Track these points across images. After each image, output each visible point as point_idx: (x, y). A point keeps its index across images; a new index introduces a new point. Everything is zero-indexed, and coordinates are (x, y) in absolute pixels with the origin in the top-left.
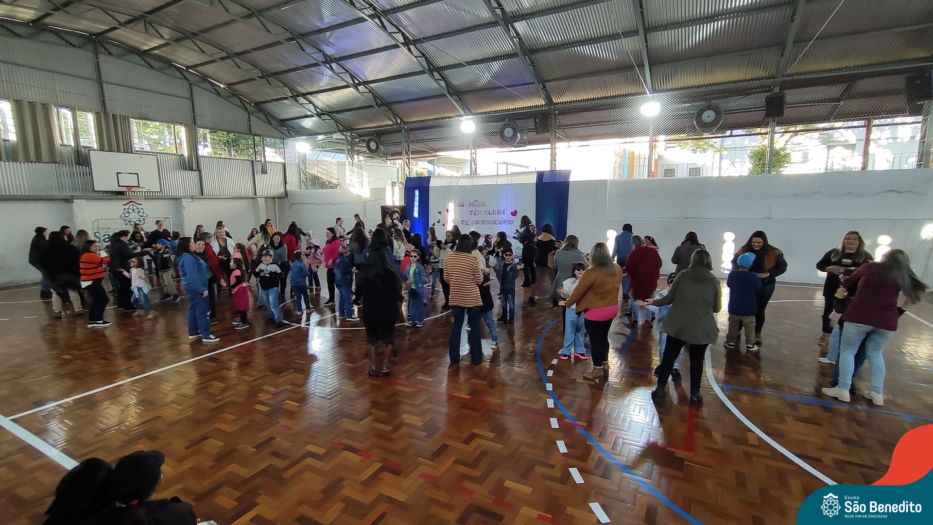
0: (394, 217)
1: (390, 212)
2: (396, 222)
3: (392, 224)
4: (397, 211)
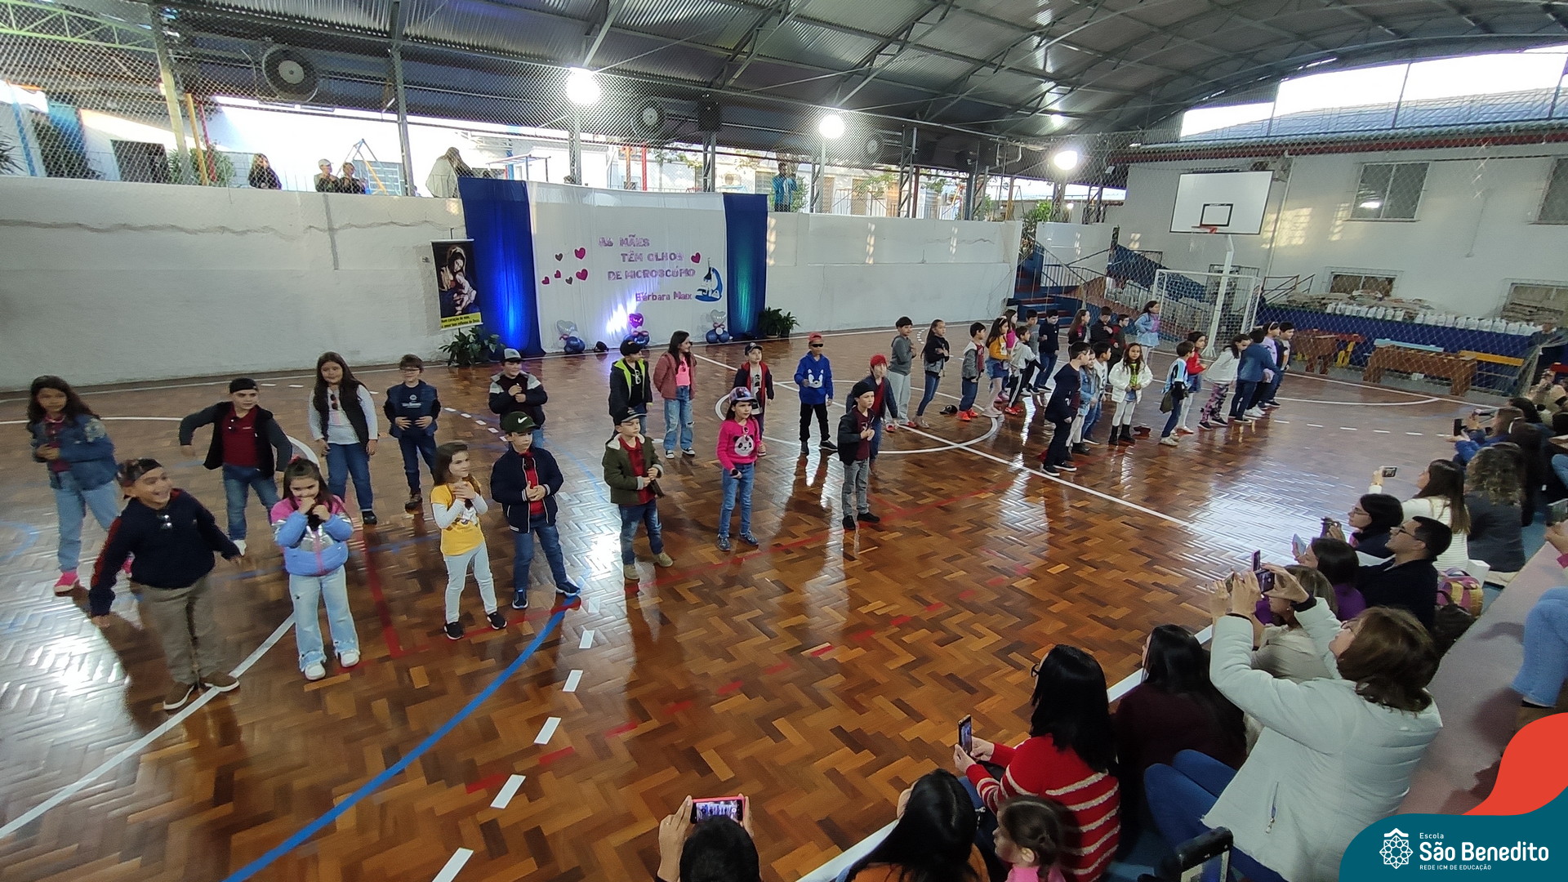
1: (448, 256)
2: (460, 278)
3: (454, 284)
4: (460, 254)
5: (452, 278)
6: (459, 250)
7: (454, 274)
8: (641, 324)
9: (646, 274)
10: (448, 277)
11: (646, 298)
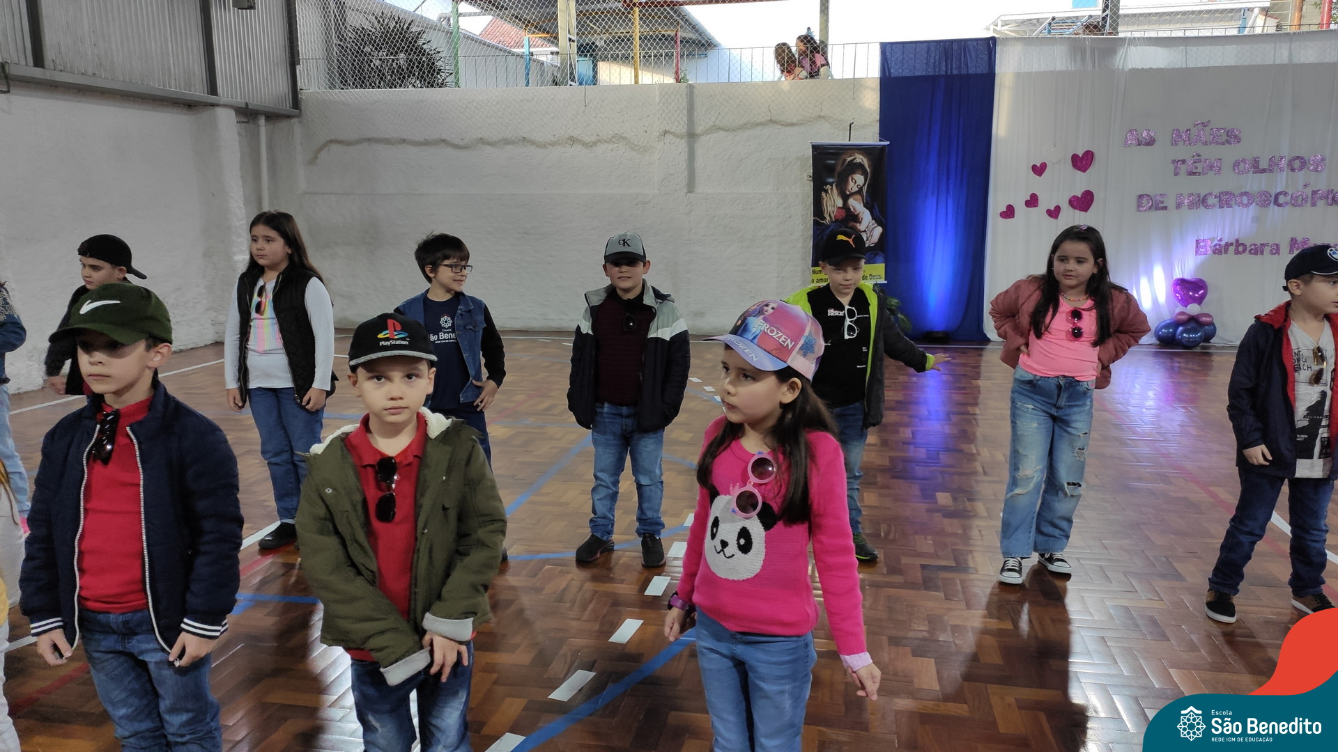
0: (852, 187)
1: (839, 168)
2: (856, 205)
3: (843, 213)
4: (861, 166)
5: (840, 203)
6: (860, 158)
7: (845, 198)
8: (1199, 301)
9: (1225, 200)
10: (833, 202)
11: (1220, 250)
